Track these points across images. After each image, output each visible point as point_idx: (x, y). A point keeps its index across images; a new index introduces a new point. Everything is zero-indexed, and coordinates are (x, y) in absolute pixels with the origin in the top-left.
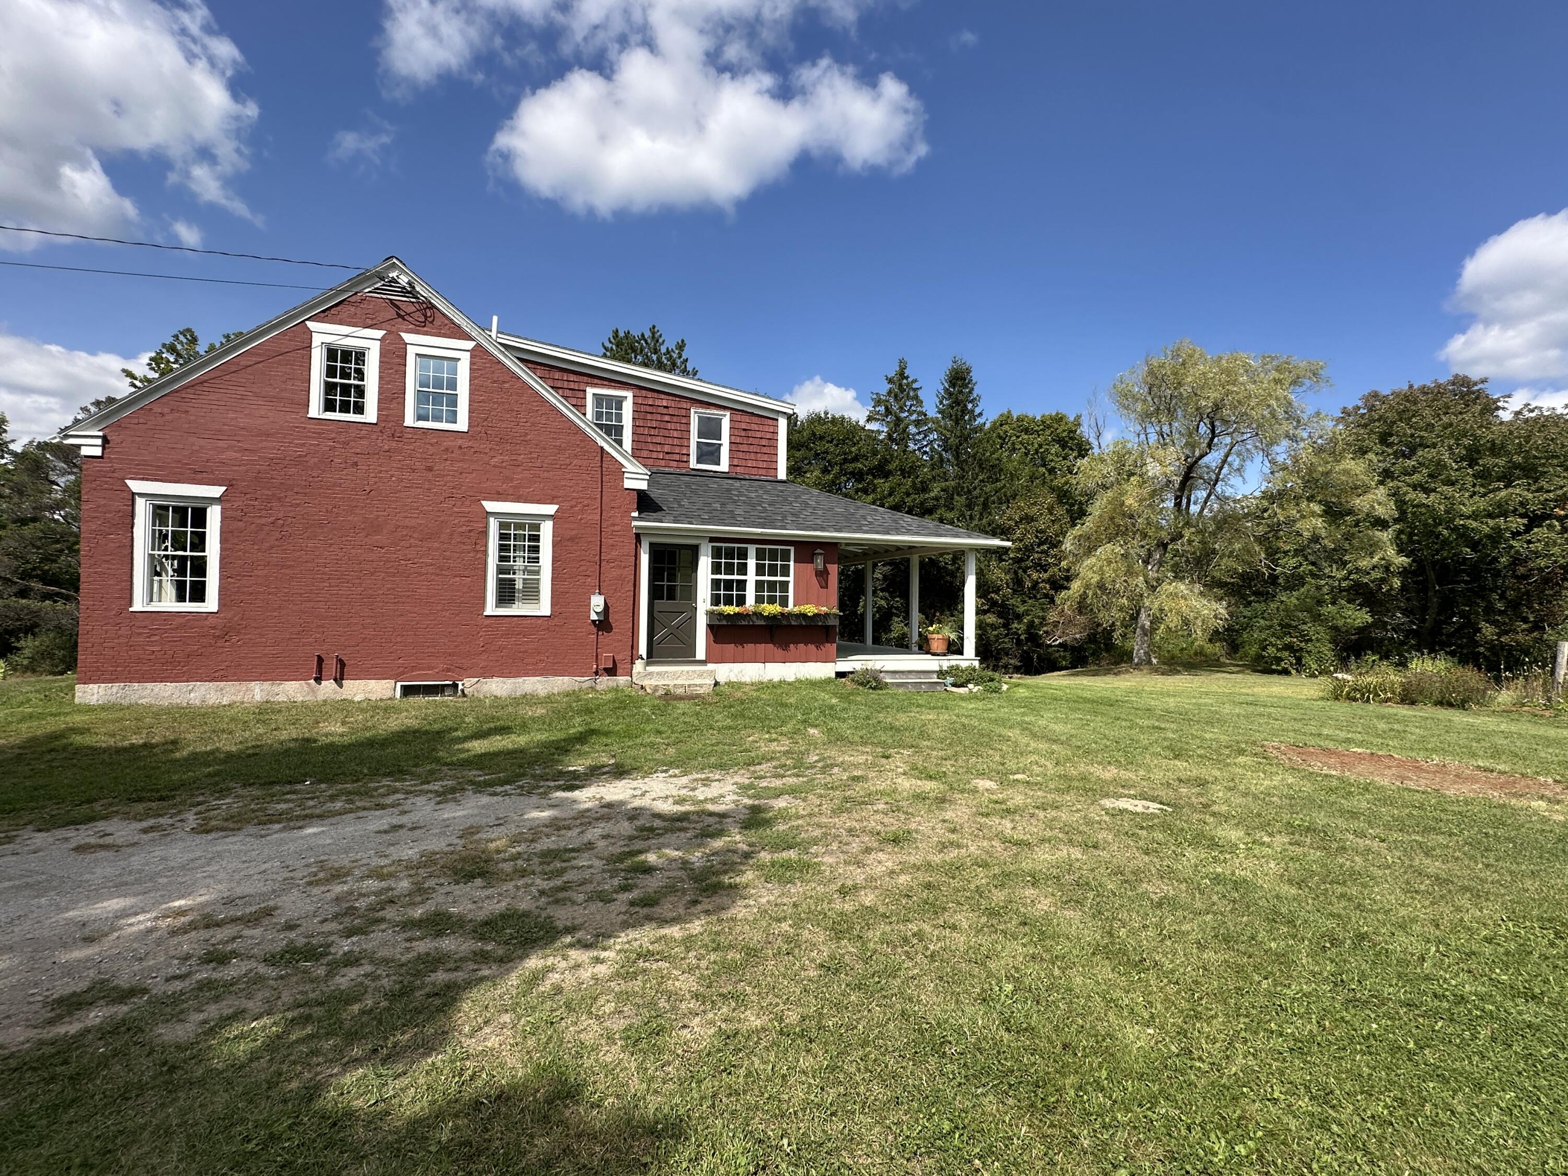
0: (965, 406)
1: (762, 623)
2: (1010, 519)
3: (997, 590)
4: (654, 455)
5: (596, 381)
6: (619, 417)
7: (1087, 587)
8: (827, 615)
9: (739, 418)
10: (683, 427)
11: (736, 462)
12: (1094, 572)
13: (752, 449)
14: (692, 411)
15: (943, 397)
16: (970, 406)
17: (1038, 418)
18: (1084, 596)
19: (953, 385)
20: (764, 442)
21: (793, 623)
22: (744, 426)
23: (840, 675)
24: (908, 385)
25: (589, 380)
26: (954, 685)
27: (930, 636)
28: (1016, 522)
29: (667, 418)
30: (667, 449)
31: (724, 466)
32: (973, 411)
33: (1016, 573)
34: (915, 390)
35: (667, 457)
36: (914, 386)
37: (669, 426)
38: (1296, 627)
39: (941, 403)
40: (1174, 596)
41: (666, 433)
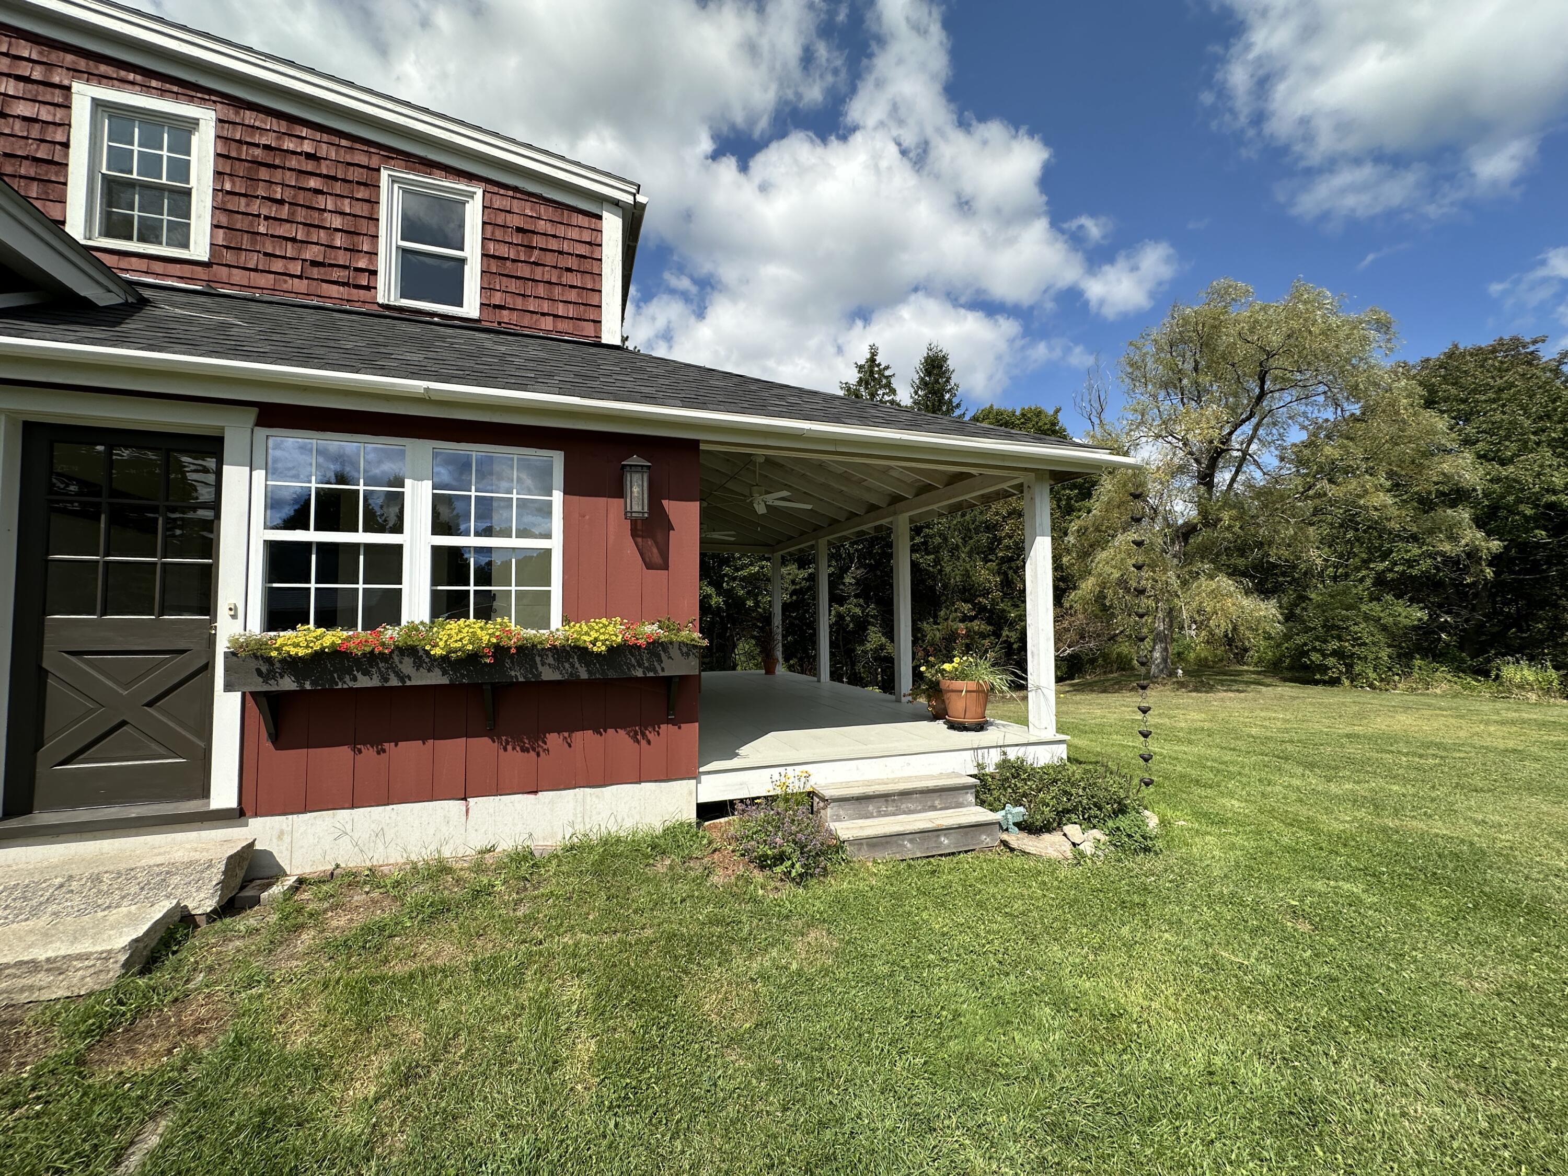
0: (943, 396)
1: (436, 678)
2: (997, 514)
3: (986, 593)
4: (278, 266)
5: (103, 69)
6: (181, 170)
7: (1103, 585)
8: (656, 648)
9: (505, 203)
10: (361, 209)
11: (497, 299)
12: (1114, 567)
13: (538, 273)
14: (384, 174)
15: (918, 388)
16: (947, 396)
17: (1018, 413)
18: (1100, 598)
19: (928, 372)
20: (571, 262)
21: (548, 674)
22: (516, 221)
23: (708, 811)
24: (880, 372)
25: (82, 64)
26: (1025, 827)
27: (946, 684)
28: (1004, 517)
29: (313, 183)
30: (311, 253)
31: (471, 307)
32: (950, 401)
33: (1005, 574)
34: (887, 377)
35: (315, 272)
36: (887, 373)
37: (320, 201)
38: (1347, 628)
39: (916, 393)
40: (1214, 594)
41: (315, 218)
